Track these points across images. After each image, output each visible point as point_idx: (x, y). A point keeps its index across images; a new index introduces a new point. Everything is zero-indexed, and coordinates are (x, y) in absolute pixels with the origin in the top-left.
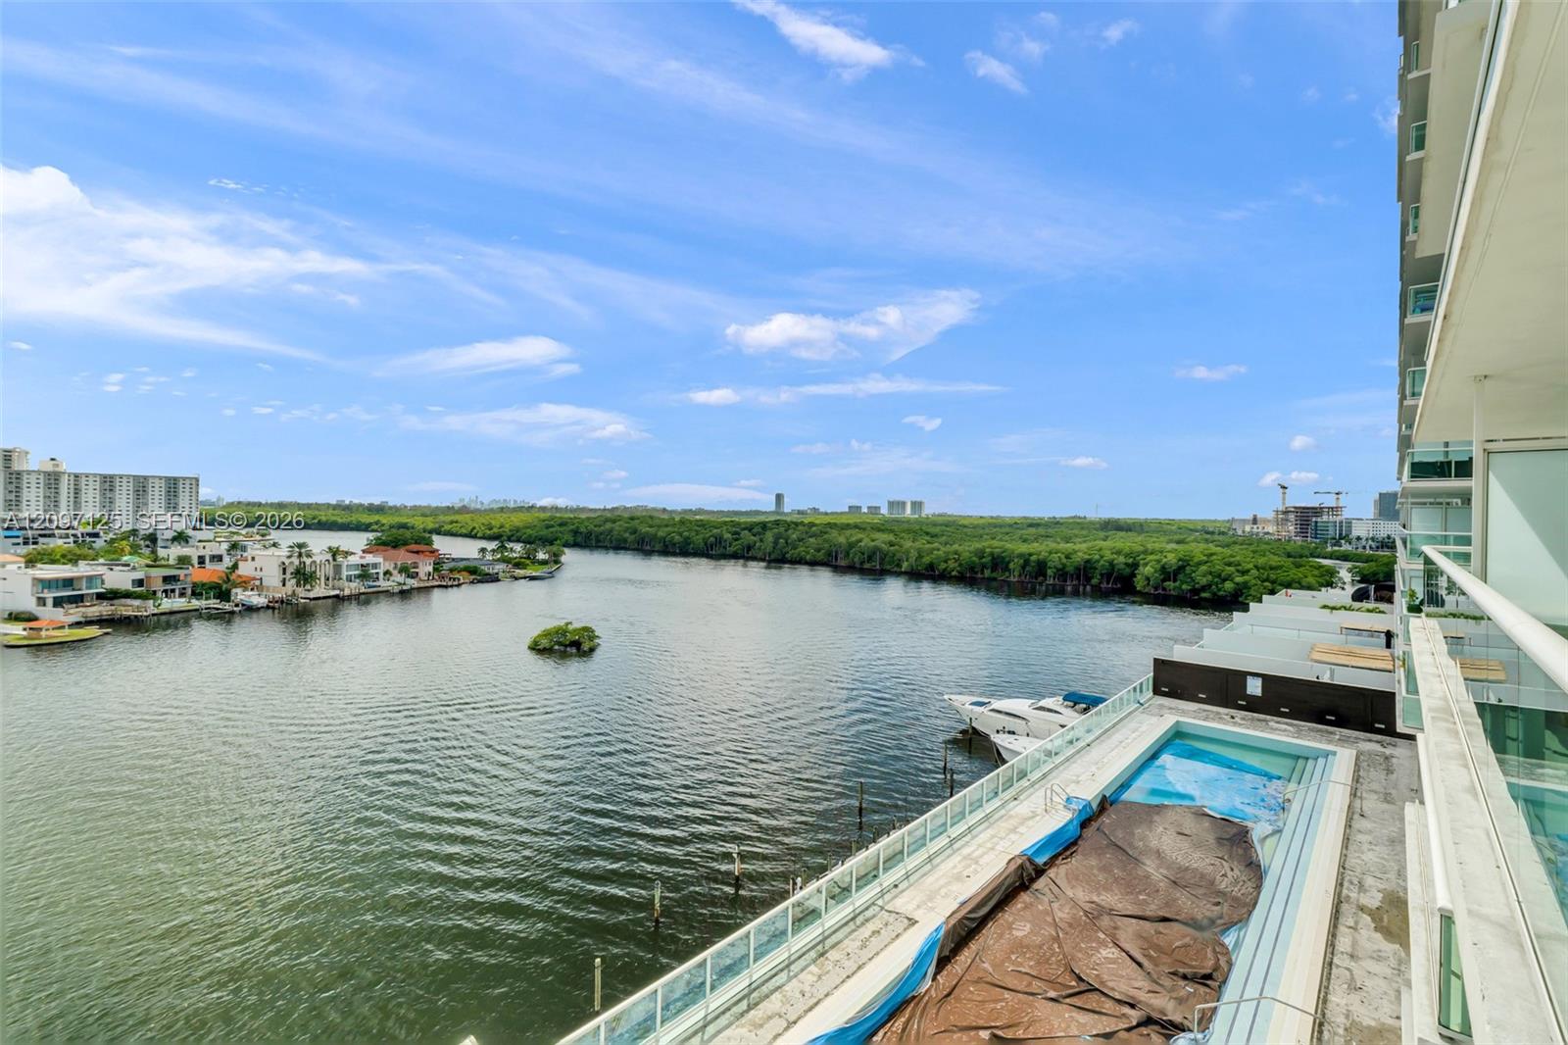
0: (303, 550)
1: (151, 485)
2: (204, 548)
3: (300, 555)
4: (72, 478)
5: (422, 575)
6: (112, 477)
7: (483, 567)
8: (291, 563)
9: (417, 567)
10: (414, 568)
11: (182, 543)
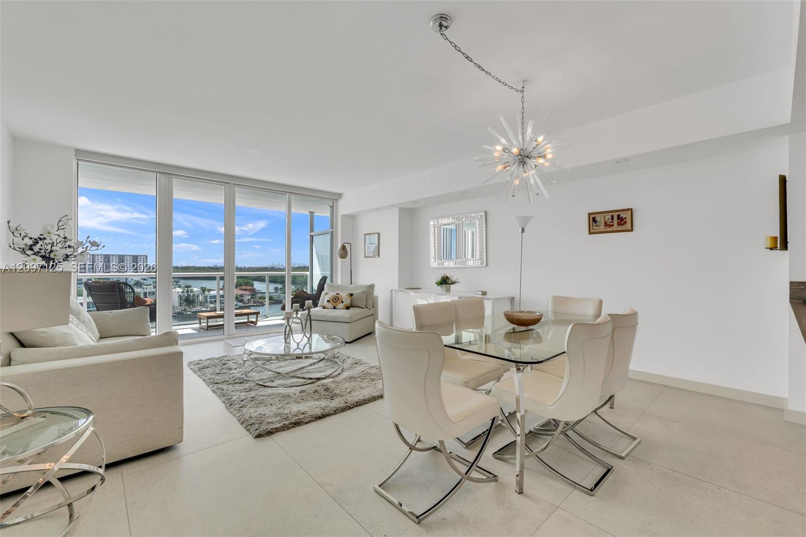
0: (189, 289)
1: (126, 259)
2: (146, 288)
3: (188, 291)
4: (91, 256)
5: (246, 301)
6: (108, 255)
7: (275, 297)
8: (184, 295)
9: (243, 297)
10: (241, 297)
11: (139, 287)
